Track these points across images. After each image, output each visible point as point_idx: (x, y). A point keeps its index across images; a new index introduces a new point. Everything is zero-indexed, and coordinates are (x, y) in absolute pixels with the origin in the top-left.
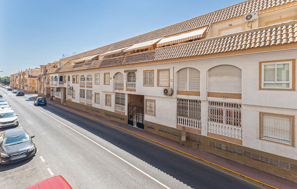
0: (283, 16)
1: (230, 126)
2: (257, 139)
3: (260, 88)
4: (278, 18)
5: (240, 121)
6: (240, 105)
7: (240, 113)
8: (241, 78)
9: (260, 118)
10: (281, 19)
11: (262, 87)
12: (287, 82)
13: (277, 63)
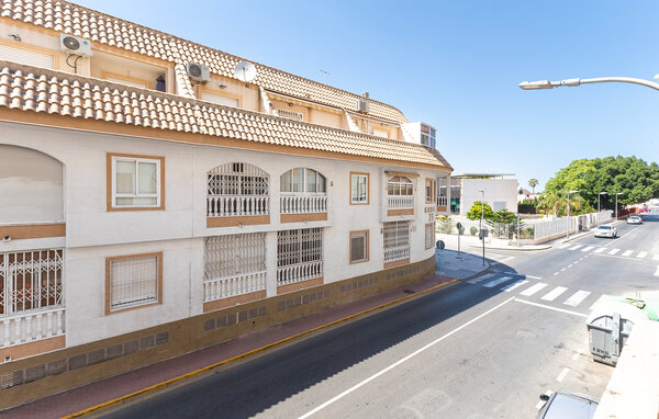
0: (133, 74)
1: (28, 314)
2: (101, 316)
3: (110, 209)
4: (125, 74)
5: (59, 291)
6: (60, 252)
7: (59, 271)
8: (62, 184)
9: (107, 270)
10: (129, 78)
11: (114, 205)
12: (153, 195)
13: (139, 160)
